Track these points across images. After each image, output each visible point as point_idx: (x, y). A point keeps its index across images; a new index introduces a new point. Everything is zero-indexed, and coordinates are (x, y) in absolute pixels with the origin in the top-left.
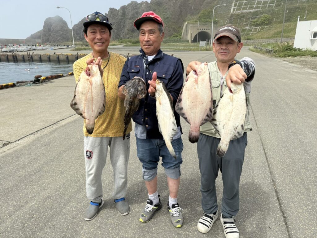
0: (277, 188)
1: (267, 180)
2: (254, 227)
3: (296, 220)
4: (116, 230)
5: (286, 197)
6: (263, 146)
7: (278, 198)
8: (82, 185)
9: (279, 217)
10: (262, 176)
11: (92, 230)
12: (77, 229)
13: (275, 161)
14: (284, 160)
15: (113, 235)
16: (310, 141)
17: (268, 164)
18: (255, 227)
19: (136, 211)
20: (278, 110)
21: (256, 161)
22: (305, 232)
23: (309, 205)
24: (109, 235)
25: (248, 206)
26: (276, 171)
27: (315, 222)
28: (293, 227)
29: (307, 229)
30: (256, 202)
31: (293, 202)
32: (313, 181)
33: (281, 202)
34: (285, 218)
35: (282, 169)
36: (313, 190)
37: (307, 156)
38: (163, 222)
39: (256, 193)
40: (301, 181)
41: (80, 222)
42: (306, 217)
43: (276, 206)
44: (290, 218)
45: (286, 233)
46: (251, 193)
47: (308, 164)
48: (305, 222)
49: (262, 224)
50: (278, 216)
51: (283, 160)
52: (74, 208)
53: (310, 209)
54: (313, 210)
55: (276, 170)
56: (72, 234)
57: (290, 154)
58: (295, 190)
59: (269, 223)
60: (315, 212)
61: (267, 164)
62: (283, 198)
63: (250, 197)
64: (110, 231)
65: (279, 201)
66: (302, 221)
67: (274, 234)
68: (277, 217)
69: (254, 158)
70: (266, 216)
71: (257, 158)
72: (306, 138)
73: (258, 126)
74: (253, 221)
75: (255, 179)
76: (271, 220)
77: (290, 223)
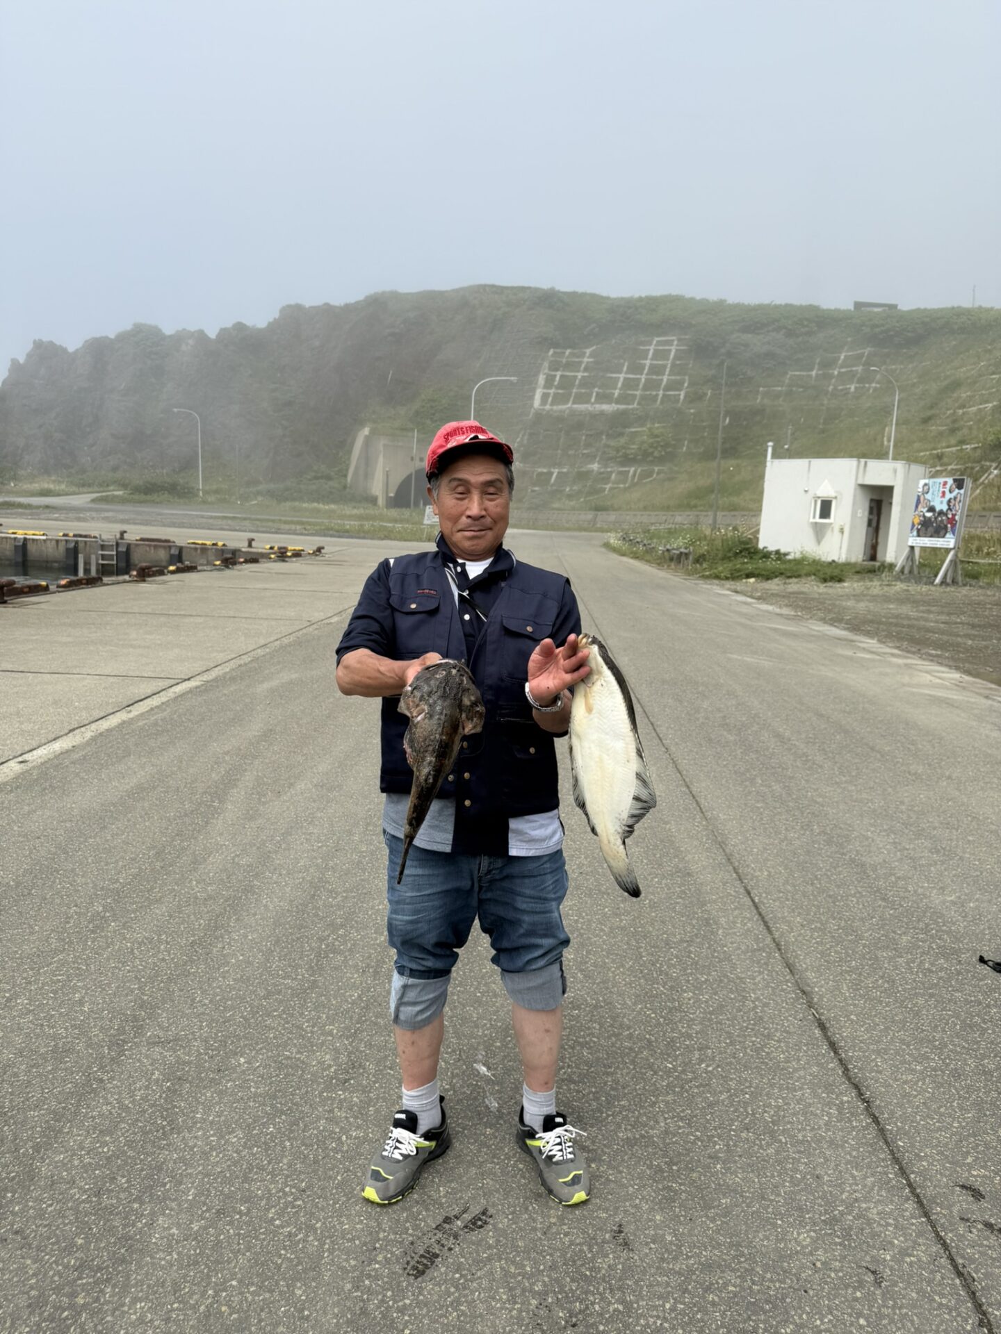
0: (822, 1014)
1: (783, 990)
2: (781, 1140)
3: (901, 1106)
4: (296, 1212)
5: (855, 1039)
6: (740, 880)
7: (833, 1046)
8: (91, 1068)
9: (848, 1102)
10: (764, 979)
11: (195, 1227)
12: (132, 1231)
13: (792, 929)
14: (822, 924)
15: (290, 1232)
16: (884, 861)
17: (774, 939)
18: (784, 1140)
19: (356, 1138)
20: (757, 758)
21: (735, 933)
22: (937, 1138)
23: (928, 1058)
24: (275, 1233)
25: (746, 1080)
26: (805, 962)
27: (955, 1104)
28: (899, 1128)
29: (939, 1129)
30: (767, 1064)
31: (878, 1053)
32: (923, 984)
33: (843, 1055)
34: (867, 1102)
35: (822, 953)
36: (928, 1011)
37: (884, 907)
38: (471, 1163)
39: (762, 1035)
40: (886, 985)
41: (136, 1206)
42: (927, 1095)
43: (833, 1069)
44: (881, 1101)
45: (882, 1149)
46: (745, 1036)
47: (894, 932)
48: (928, 1108)
49: (805, 1130)
50: (845, 1099)
51: (819, 925)
52: (88, 1153)
53: (934, 1069)
54: (943, 1072)
55: (805, 958)
56: (114, 1253)
57: (834, 902)
58: (875, 1016)
59: (825, 1125)
60: (948, 1077)
61: (768, 940)
62: (846, 1042)
63: (746, 1048)
64: (273, 1219)
65: (836, 1053)
66: (918, 1107)
67: (848, 1157)
68: (842, 1103)
69: (723, 921)
70: (810, 1104)
71: (735, 923)
72: (870, 852)
73: (709, 815)
74: (774, 1125)
75: (744, 990)
76: (829, 1114)
77: (886, 1116)
